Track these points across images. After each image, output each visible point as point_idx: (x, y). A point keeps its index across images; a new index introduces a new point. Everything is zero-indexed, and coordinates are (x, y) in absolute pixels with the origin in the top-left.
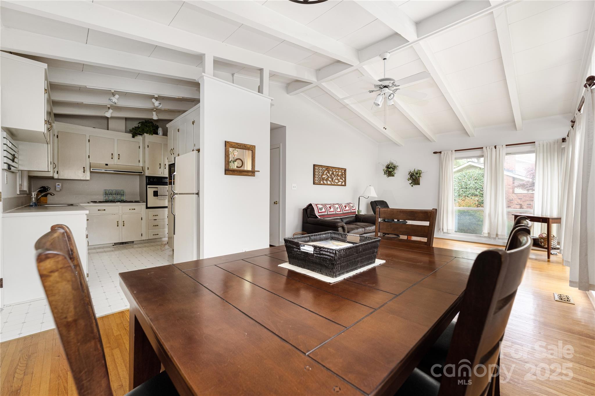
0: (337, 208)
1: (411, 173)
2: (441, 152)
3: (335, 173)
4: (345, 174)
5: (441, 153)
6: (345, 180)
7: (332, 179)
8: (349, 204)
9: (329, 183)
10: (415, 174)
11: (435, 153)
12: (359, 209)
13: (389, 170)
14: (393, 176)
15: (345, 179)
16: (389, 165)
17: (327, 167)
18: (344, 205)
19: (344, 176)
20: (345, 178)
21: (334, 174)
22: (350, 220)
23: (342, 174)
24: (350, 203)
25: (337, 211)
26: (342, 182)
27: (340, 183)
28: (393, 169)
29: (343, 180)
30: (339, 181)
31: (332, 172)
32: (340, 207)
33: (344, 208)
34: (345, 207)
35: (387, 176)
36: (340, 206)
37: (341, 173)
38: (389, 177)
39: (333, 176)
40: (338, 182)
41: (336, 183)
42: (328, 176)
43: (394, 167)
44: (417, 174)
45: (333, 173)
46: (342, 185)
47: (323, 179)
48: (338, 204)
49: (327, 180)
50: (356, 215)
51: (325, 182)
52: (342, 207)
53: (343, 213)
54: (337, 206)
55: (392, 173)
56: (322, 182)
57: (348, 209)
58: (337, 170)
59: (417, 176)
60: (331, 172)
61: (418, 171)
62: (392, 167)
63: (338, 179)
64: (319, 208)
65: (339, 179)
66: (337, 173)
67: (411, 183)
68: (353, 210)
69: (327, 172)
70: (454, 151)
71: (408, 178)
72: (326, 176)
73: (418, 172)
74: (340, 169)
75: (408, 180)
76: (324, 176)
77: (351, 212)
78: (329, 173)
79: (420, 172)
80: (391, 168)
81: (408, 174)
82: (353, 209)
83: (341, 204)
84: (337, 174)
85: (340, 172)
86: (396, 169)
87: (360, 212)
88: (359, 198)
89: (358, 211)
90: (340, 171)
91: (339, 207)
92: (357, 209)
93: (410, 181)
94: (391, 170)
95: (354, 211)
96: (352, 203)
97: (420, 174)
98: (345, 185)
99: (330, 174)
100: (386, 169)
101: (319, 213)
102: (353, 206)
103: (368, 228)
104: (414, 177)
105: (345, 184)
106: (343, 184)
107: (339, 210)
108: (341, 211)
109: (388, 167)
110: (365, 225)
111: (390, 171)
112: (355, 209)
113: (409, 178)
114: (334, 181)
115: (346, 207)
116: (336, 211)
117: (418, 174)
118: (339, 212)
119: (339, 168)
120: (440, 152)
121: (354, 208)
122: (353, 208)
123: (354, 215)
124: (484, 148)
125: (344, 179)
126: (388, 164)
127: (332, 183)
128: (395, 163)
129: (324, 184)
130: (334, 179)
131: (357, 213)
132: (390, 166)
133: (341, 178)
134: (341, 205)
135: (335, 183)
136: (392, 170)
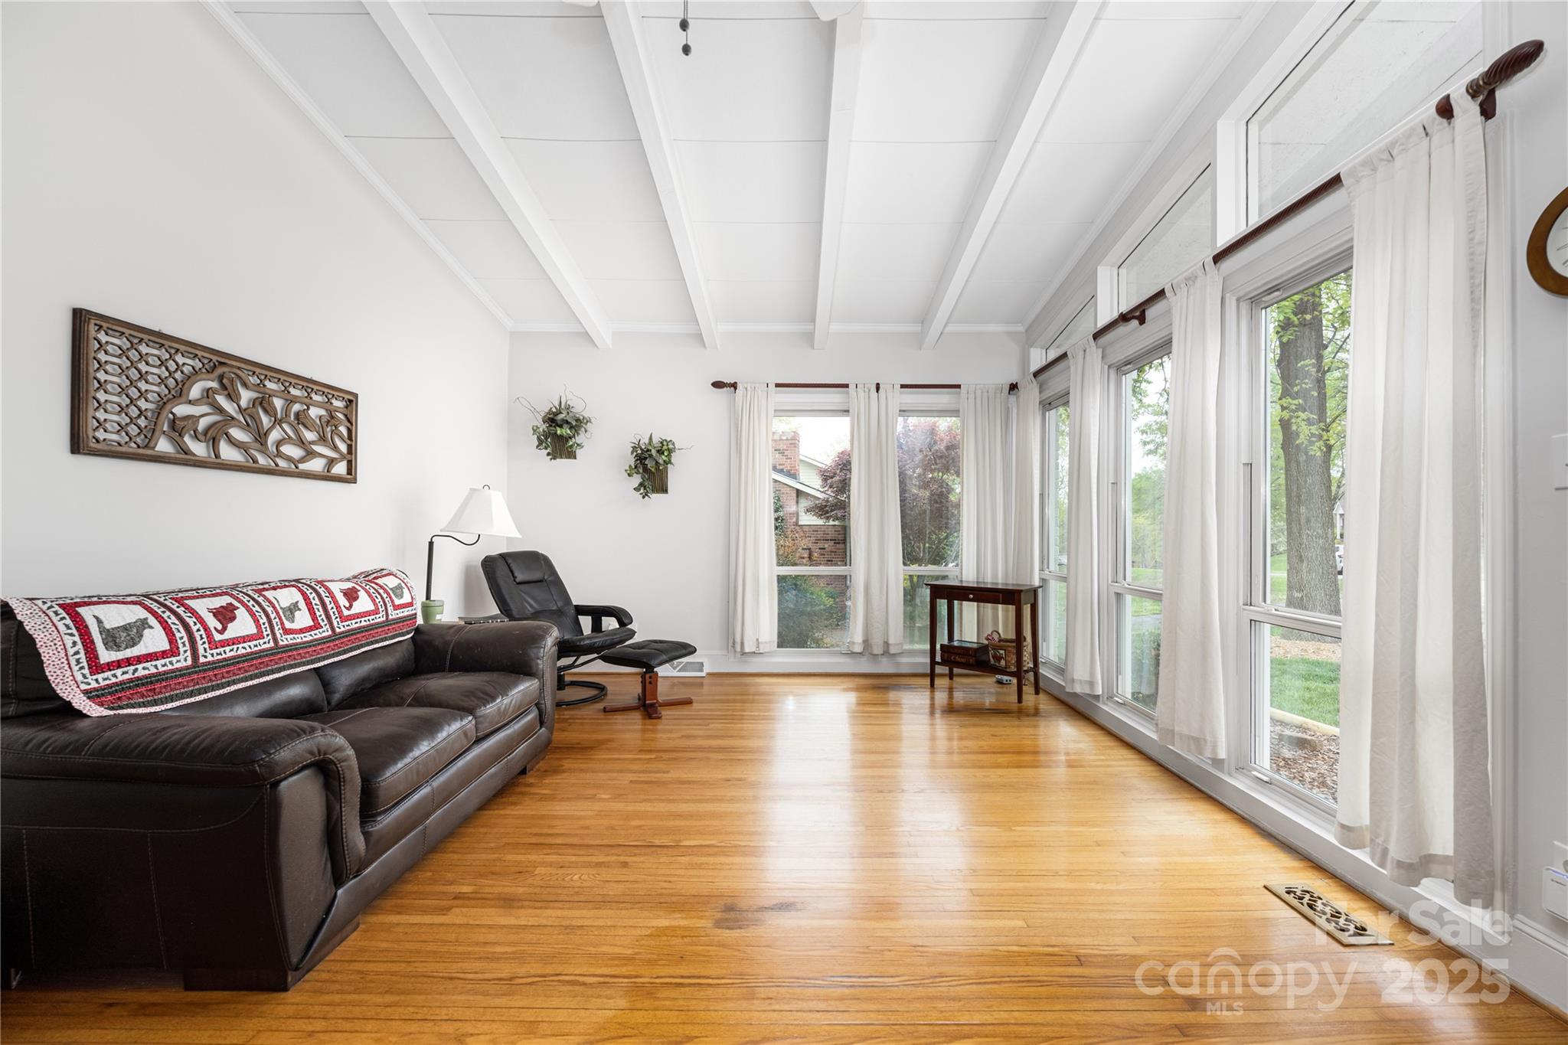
0: (293, 609)
1: (642, 449)
2: (736, 383)
3: (278, 403)
4: (351, 421)
5: (736, 388)
6: (350, 452)
7: (261, 437)
8: (371, 577)
9: (228, 453)
10: (654, 452)
11: (718, 385)
12: (428, 597)
13: (559, 432)
14: (571, 455)
15: (350, 447)
16: (556, 414)
17: (215, 358)
18: (336, 588)
19: (343, 430)
20: (351, 437)
21: (270, 411)
22: (379, 669)
23: (332, 417)
24: (381, 573)
25: (287, 632)
26: (331, 462)
27: (316, 465)
28: (571, 428)
29: (335, 448)
30: (310, 454)
31: (254, 395)
32: (309, 604)
33: (343, 602)
34: (351, 595)
35: (548, 454)
36: (313, 596)
37: (323, 412)
38: (558, 460)
39: (266, 420)
40: (303, 460)
41: (289, 459)
42: (220, 410)
43: (578, 420)
44: (660, 452)
45: (263, 402)
46: (327, 477)
47: (178, 428)
48: (295, 583)
49: (212, 437)
50: (418, 630)
51: (199, 449)
52: (327, 600)
53: (335, 636)
54: (286, 597)
55: (571, 443)
56: (163, 446)
57: (371, 607)
58: (294, 392)
59: (661, 461)
60: (246, 396)
61: (665, 443)
62: (567, 422)
63: (301, 443)
64: (103, 630)
65: (313, 443)
66: (296, 407)
67: (641, 485)
68: (396, 607)
69: (214, 385)
70: (772, 386)
71: (628, 468)
72: (205, 409)
73: (665, 447)
74: (315, 387)
75: (629, 475)
76: (181, 410)
77: (388, 623)
78: (233, 397)
79: (671, 446)
80: (565, 426)
81: (632, 453)
82: (397, 602)
83: (321, 583)
84: (297, 415)
85: (318, 405)
86: (583, 429)
87: (438, 609)
88: (431, 544)
89: (427, 610)
90: (316, 398)
91: (302, 605)
92: (421, 597)
93: (637, 480)
94: (565, 431)
95: (406, 612)
96: (394, 570)
97: (670, 451)
98: (351, 477)
99: (244, 403)
100: (544, 426)
101: (96, 667)
102: (399, 587)
103: (490, 709)
104: (650, 463)
105: (351, 469)
106: (340, 469)
107: (303, 619)
108: (317, 626)
109: (552, 420)
110: (471, 693)
111: (561, 436)
112: (410, 604)
113: (630, 466)
114: (272, 449)
115: (356, 598)
116: (278, 632)
117: (663, 453)
118: (302, 631)
119: (309, 384)
120: (734, 386)
121: (407, 599)
122: (401, 596)
123: (403, 635)
124: (852, 387)
125: (343, 448)
126: (554, 410)
127: (255, 461)
128: (579, 409)
129: (184, 458)
130: (275, 435)
131: (420, 621)
132: (561, 416)
133: (322, 439)
134: (321, 591)
135: (282, 464)
136: (569, 432)
